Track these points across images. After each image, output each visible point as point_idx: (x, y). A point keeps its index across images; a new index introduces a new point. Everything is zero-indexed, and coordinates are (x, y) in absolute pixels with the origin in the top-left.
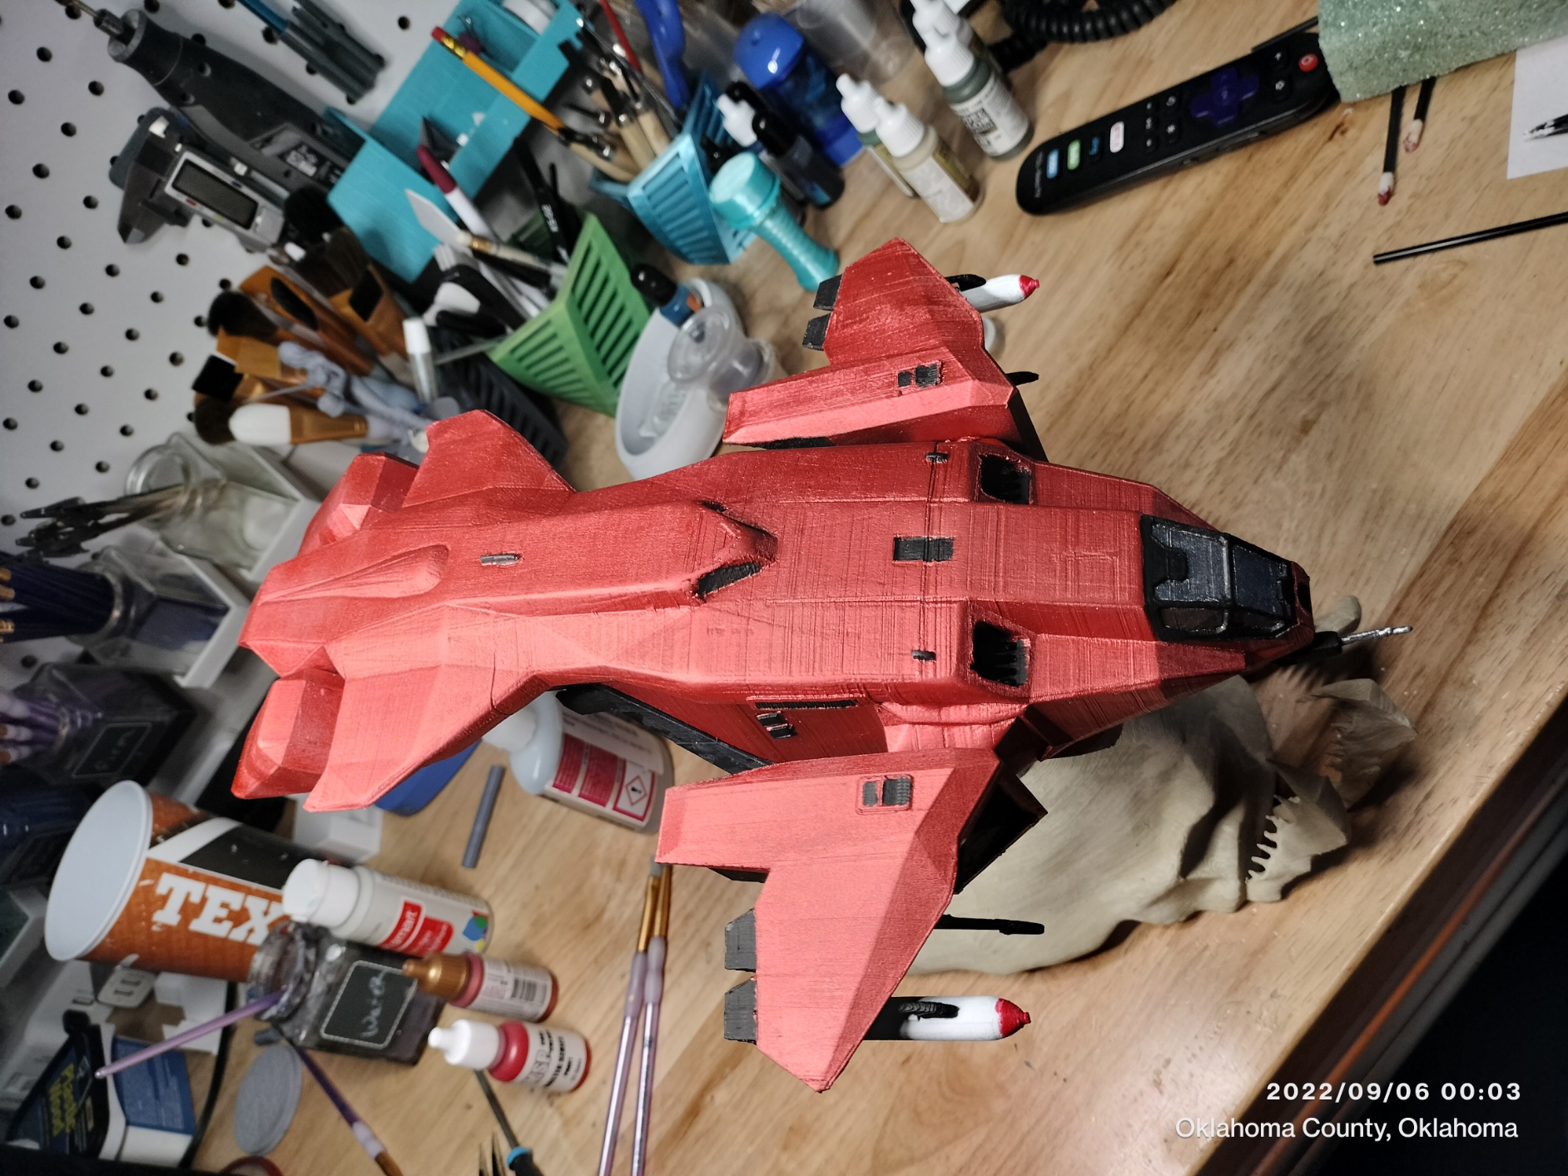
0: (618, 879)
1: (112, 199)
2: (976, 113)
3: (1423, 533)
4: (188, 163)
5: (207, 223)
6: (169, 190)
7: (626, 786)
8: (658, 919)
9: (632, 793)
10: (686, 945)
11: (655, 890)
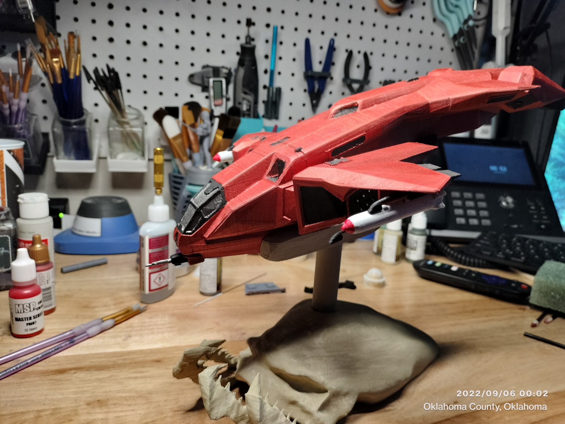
0: (115, 305)
1: (197, 69)
2: (414, 241)
4: (221, 82)
5: (207, 97)
6: (211, 80)
7: (160, 274)
8: (120, 317)
9: (158, 279)
10: (121, 332)
11: (128, 311)
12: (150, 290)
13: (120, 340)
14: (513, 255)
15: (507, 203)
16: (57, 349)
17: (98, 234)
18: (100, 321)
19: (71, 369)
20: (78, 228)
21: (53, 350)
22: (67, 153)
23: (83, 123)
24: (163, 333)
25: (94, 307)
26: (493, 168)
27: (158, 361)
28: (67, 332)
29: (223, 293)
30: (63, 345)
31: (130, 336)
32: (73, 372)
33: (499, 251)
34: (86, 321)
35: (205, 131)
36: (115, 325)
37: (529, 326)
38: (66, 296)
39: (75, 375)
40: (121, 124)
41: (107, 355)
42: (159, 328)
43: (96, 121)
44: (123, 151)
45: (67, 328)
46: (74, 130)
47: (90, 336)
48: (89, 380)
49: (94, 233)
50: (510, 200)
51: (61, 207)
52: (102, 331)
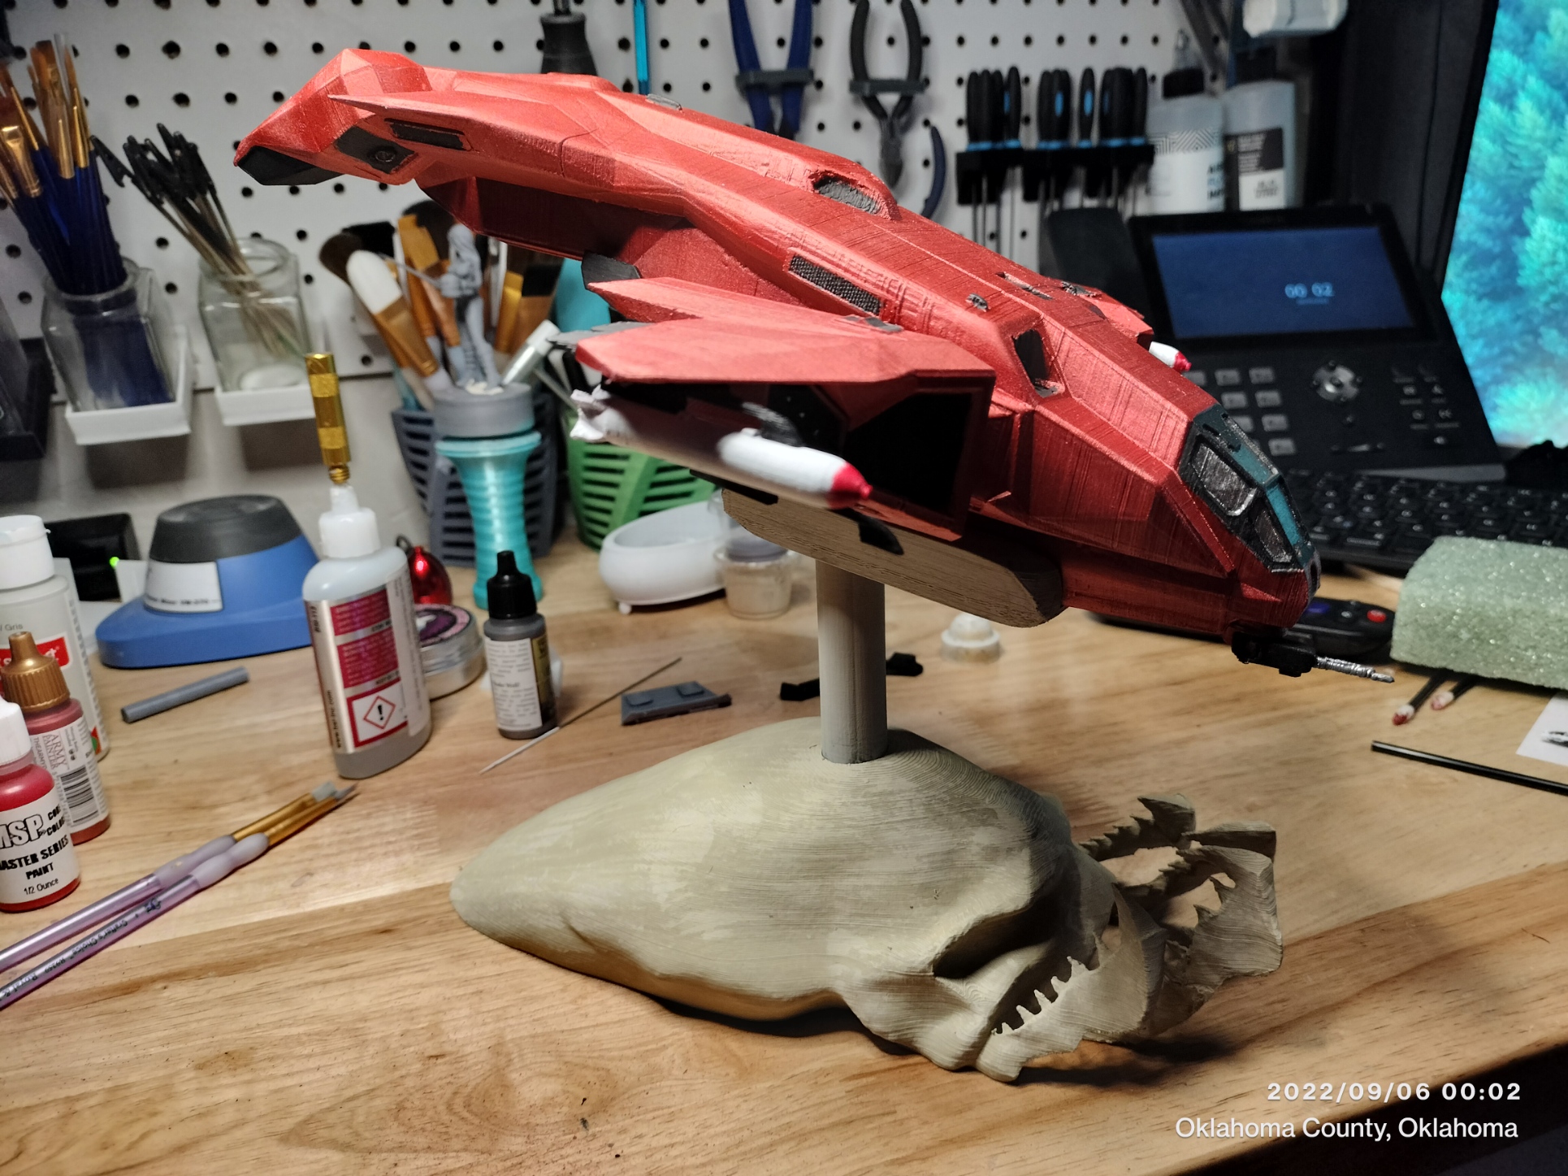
0: (269, 792)
3: (1335, 912)
7: (378, 698)
8: (281, 826)
9: (375, 710)
10: (284, 864)
11: (303, 806)
12: (357, 743)
13: (283, 886)
14: (1353, 532)
15: (1339, 386)
16: (114, 931)
17: (216, 606)
18: (229, 841)
19: (153, 980)
20: (158, 594)
21: (103, 934)
22: (102, 390)
23: (130, 298)
24: (397, 853)
25: (214, 806)
26: (1295, 291)
27: (386, 931)
28: (138, 882)
29: (562, 727)
30: (127, 919)
31: (310, 874)
32: (159, 985)
33: (1316, 524)
34: (191, 846)
35: (464, 283)
36: (270, 848)
37: (1390, 723)
38: (137, 785)
39: (166, 993)
40: (237, 290)
41: (248, 931)
42: (390, 843)
43: (171, 288)
44: (260, 364)
45: (141, 872)
46: (107, 322)
47: (202, 886)
48: (201, 1003)
49: (205, 602)
50: (1345, 375)
51: (112, 541)
52: (233, 868)
